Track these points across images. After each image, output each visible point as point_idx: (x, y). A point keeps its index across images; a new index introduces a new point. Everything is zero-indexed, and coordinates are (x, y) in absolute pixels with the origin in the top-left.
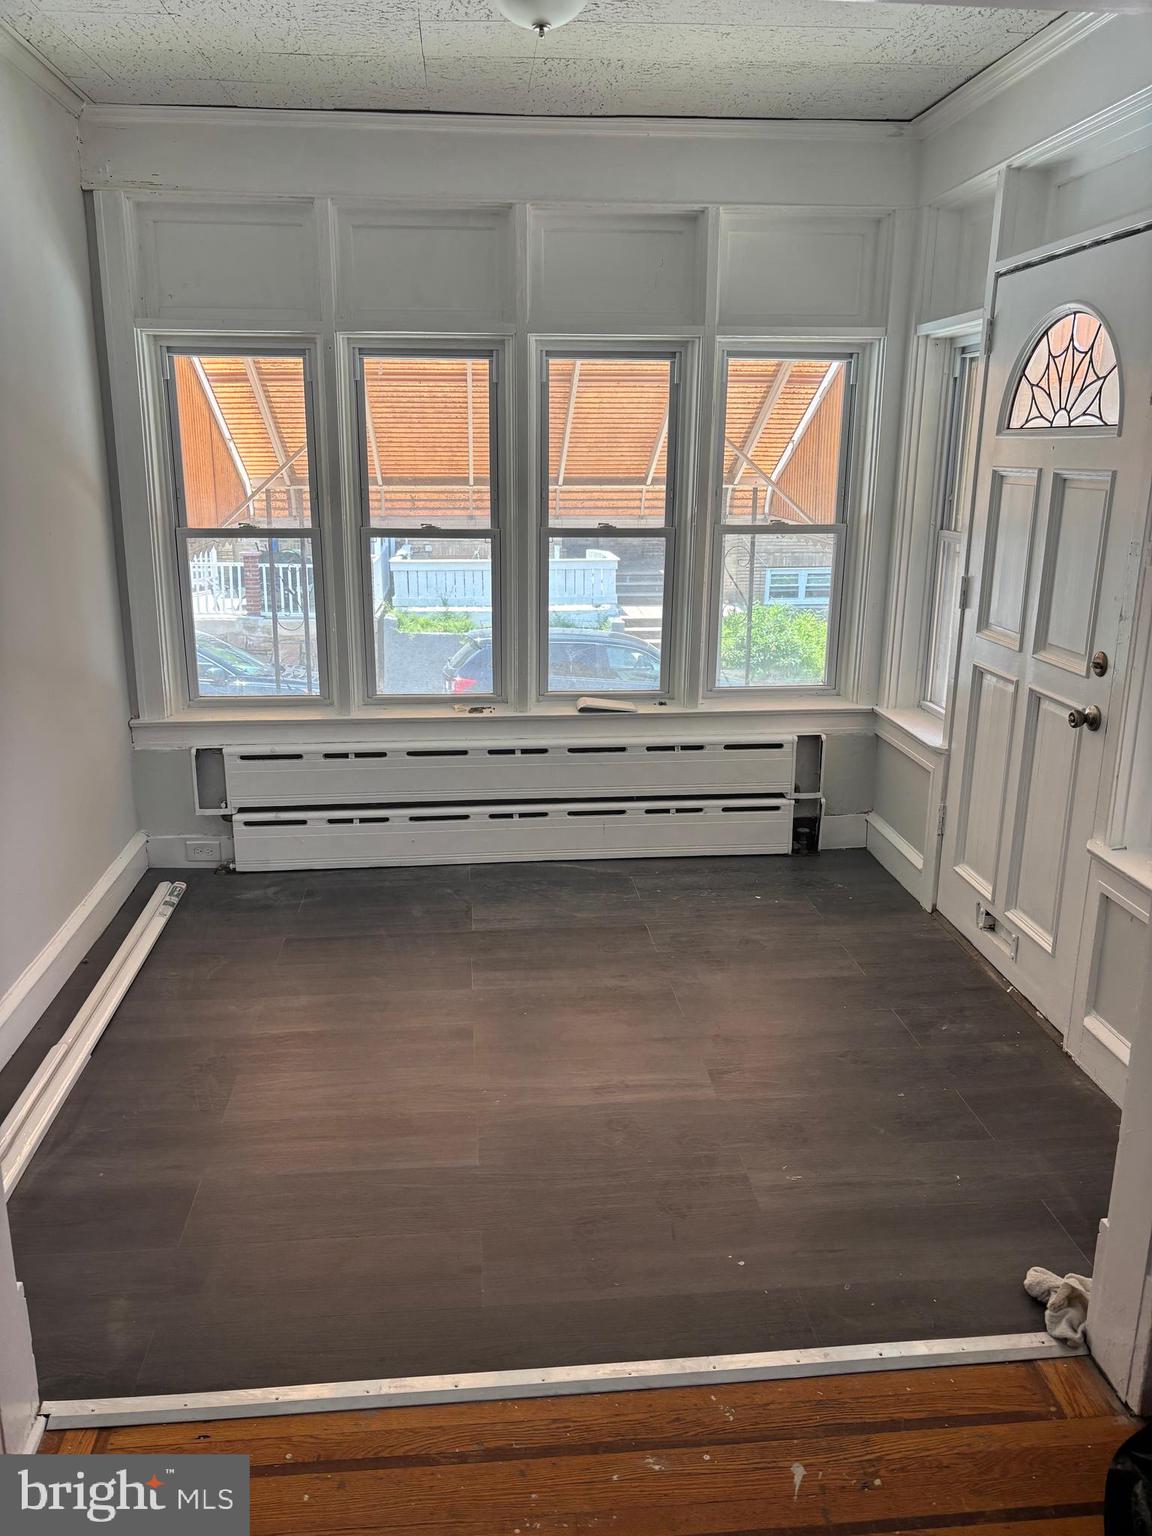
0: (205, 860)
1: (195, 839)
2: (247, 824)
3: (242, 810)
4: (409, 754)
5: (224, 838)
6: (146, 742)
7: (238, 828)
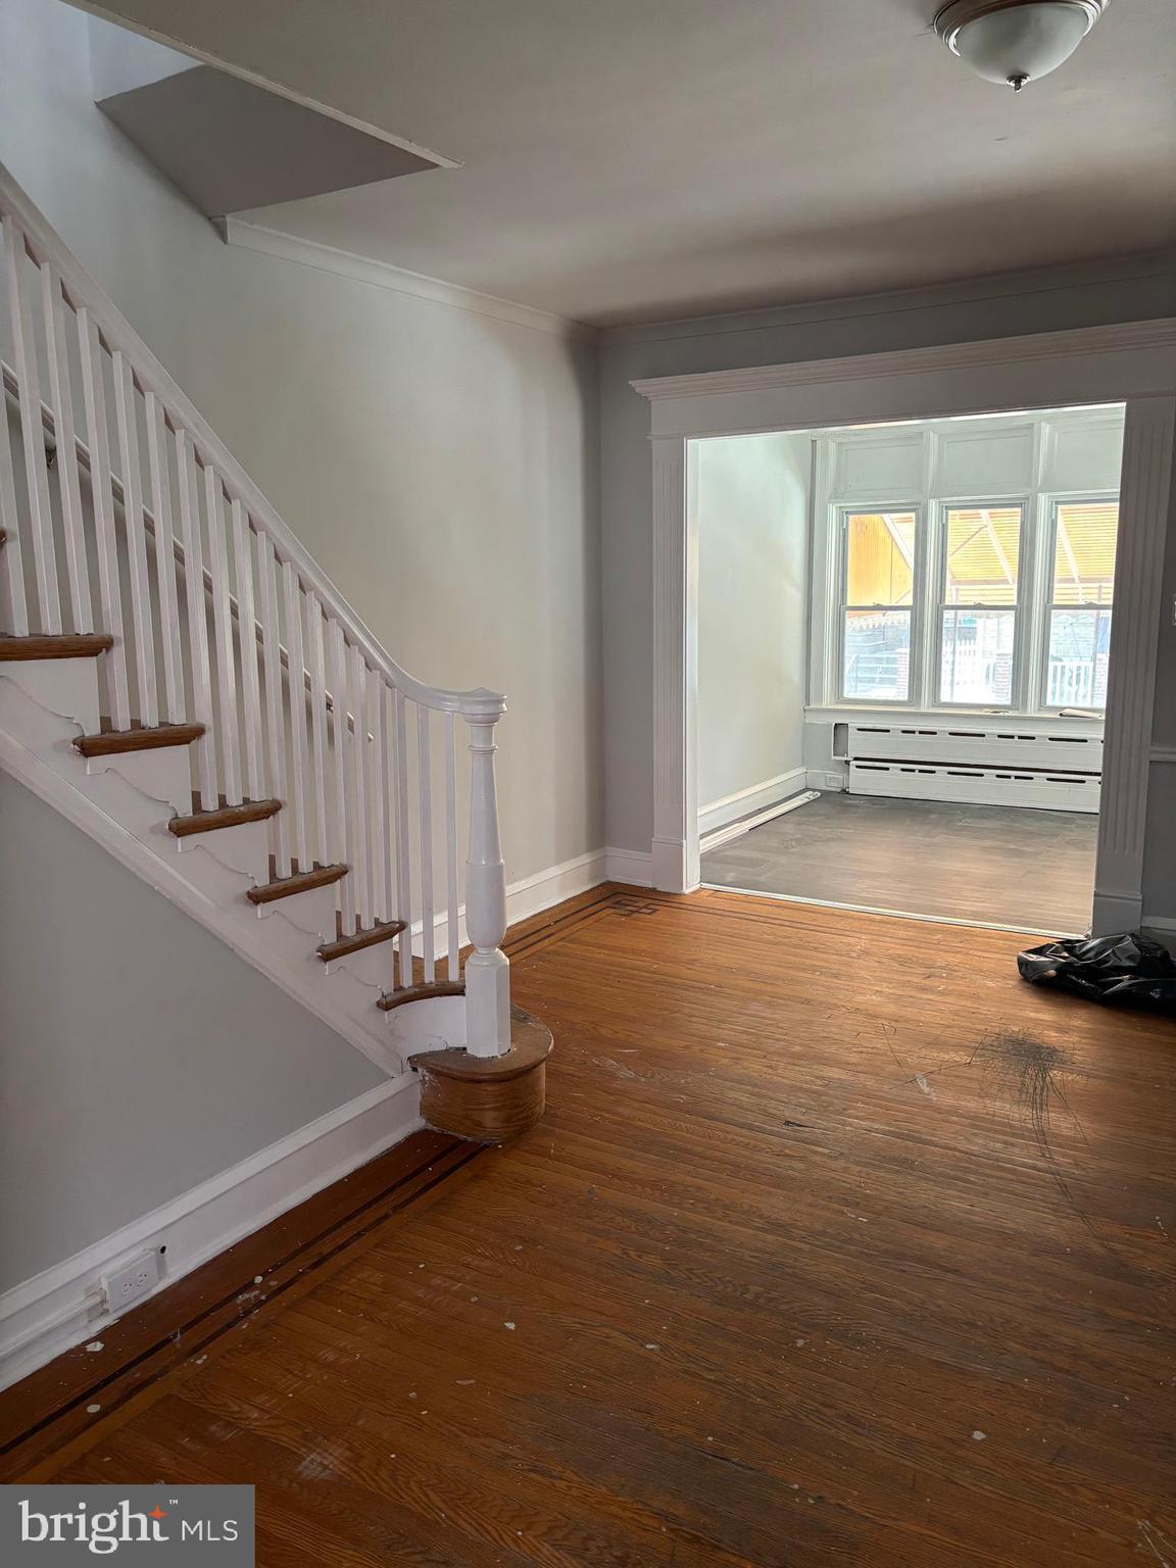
0: (835, 787)
1: (831, 774)
2: (857, 767)
3: (856, 759)
4: (950, 734)
5: (845, 775)
6: (811, 719)
7: (852, 768)
